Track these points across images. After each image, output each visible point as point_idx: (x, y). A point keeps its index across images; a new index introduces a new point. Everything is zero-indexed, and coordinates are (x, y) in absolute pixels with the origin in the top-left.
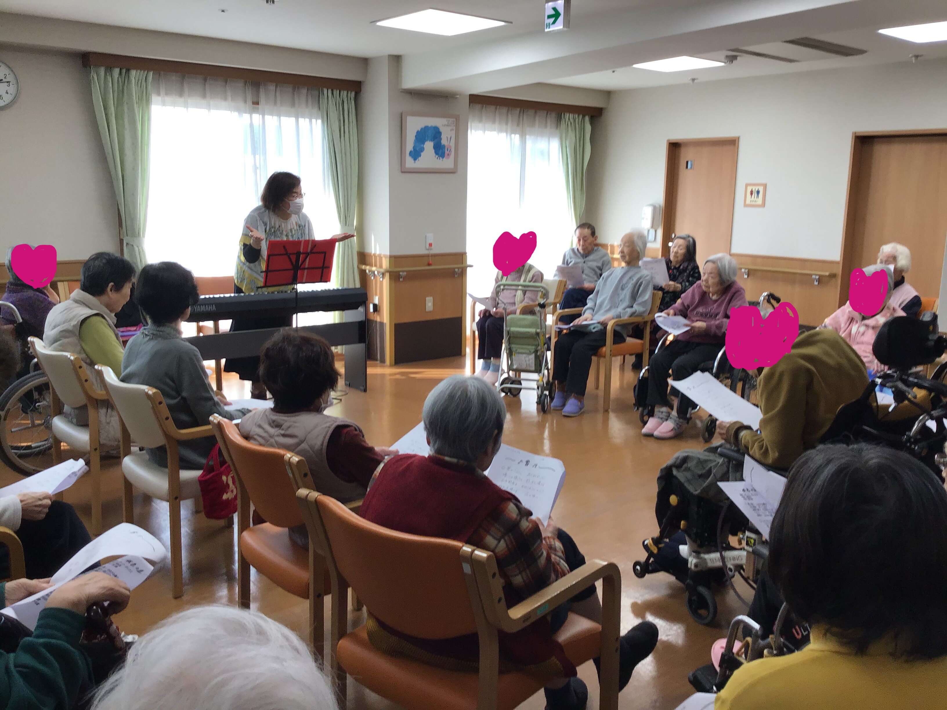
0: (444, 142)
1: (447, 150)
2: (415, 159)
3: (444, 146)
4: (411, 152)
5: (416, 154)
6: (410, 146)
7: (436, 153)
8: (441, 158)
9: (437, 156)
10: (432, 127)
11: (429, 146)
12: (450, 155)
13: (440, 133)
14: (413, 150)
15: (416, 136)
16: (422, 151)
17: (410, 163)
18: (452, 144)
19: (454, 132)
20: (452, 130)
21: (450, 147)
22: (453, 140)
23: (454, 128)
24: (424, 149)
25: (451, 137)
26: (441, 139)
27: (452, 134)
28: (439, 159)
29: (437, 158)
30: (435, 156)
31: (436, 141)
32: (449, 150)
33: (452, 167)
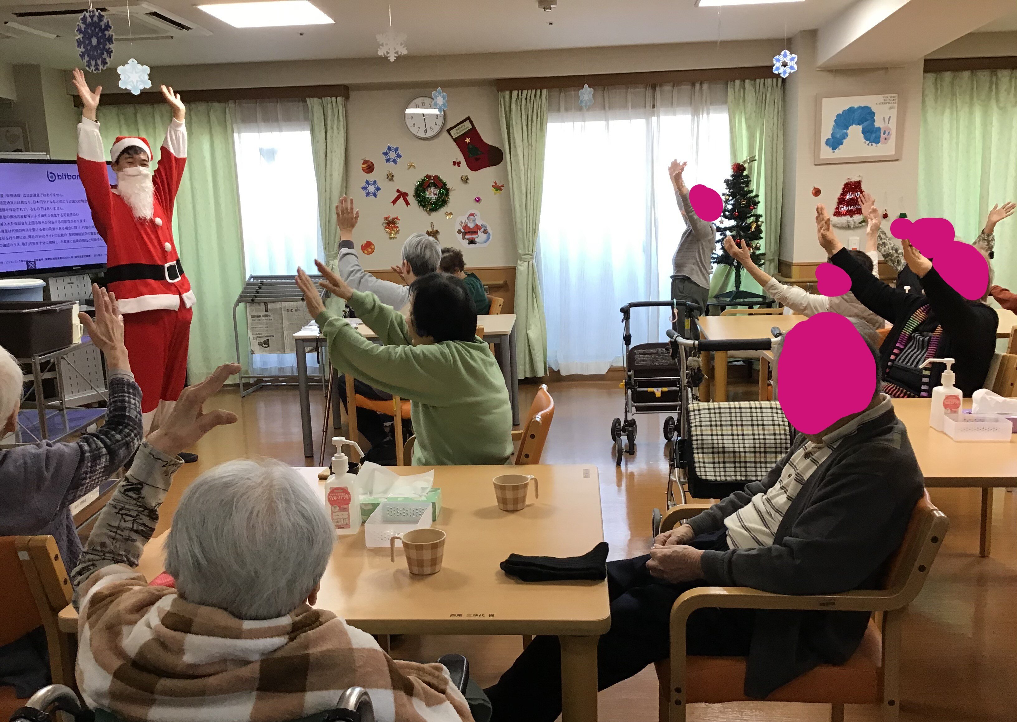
0: (879, 124)
1: (884, 133)
2: (834, 149)
3: (879, 129)
4: (828, 140)
5: (835, 142)
6: (827, 132)
7: (867, 138)
8: (873, 144)
9: (868, 142)
10: (859, 108)
11: (855, 131)
12: (889, 139)
13: (872, 114)
14: (830, 137)
15: (835, 121)
16: (844, 138)
17: (826, 153)
18: (893, 126)
19: (895, 110)
20: (892, 108)
21: (889, 129)
22: (894, 120)
23: (896, 105)
24: (847, 135)
25: (890, 117)
26: (874, 121)
27: (894, 113)
28: (872, 145)
29: (868, 145)
30: (865, 143)
31: (865, 124)
32: (887, 133)
33: (893, 153)
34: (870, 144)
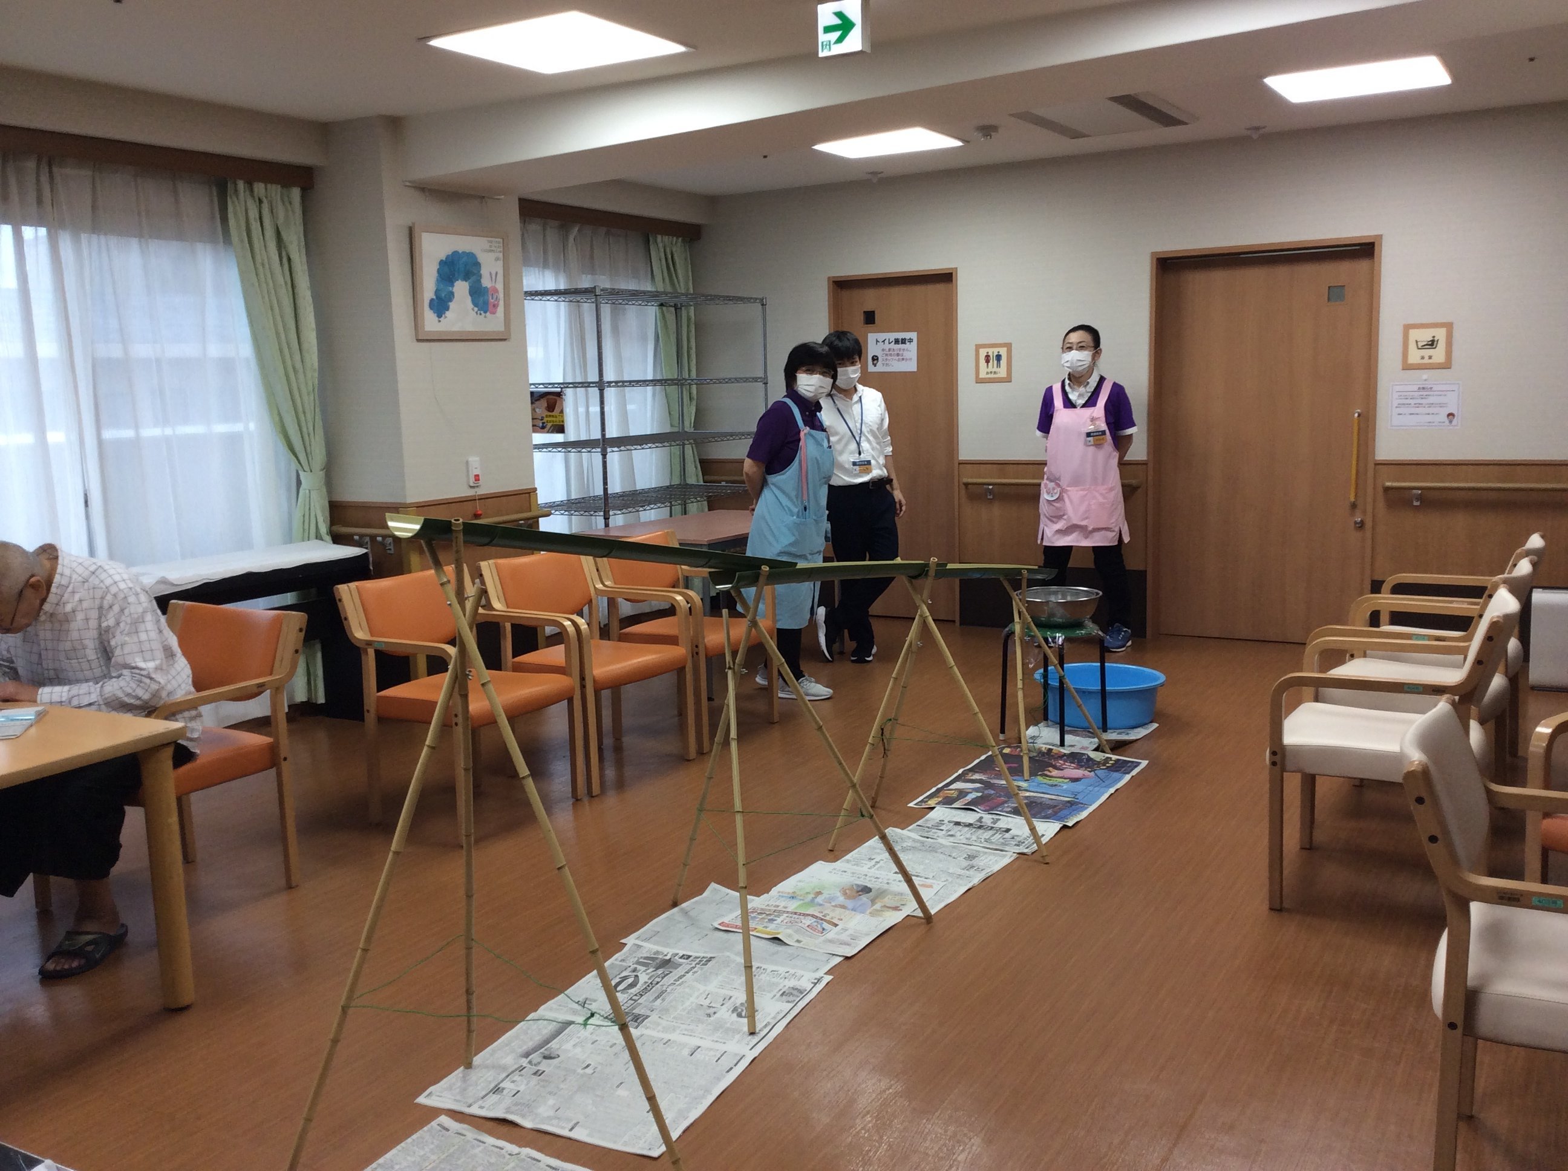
0: (486, 282)
1: (492, 298)
2: (439, 316)
3: (486, 289)
4: (432, 300)
5: (440, 305)
6: (429, 287)
7: (475, 304)
8: (482, 312)
9: (476, 309)
10: (463, 254)
11: (461, 288)
12: (498, 306)
13: (478, 265)
14: (434, 297)
15: (438, 271)
16: (451, 300)
17: (430, 320)
18: (500, 286)
19: (500, 263)
20: (497, 259)
21: (496, 291)
22: (500, 278)
23: (501, 255)
24: (452, 294)
25: (497, 273)
26: (480, 276)
27: (499, 267)
28: (481, 314)
29: (477, 313)
30: (473, 309)
31: (473, 278)
32: (495, 297)
33: (502, 329)
34: (479, 312)
